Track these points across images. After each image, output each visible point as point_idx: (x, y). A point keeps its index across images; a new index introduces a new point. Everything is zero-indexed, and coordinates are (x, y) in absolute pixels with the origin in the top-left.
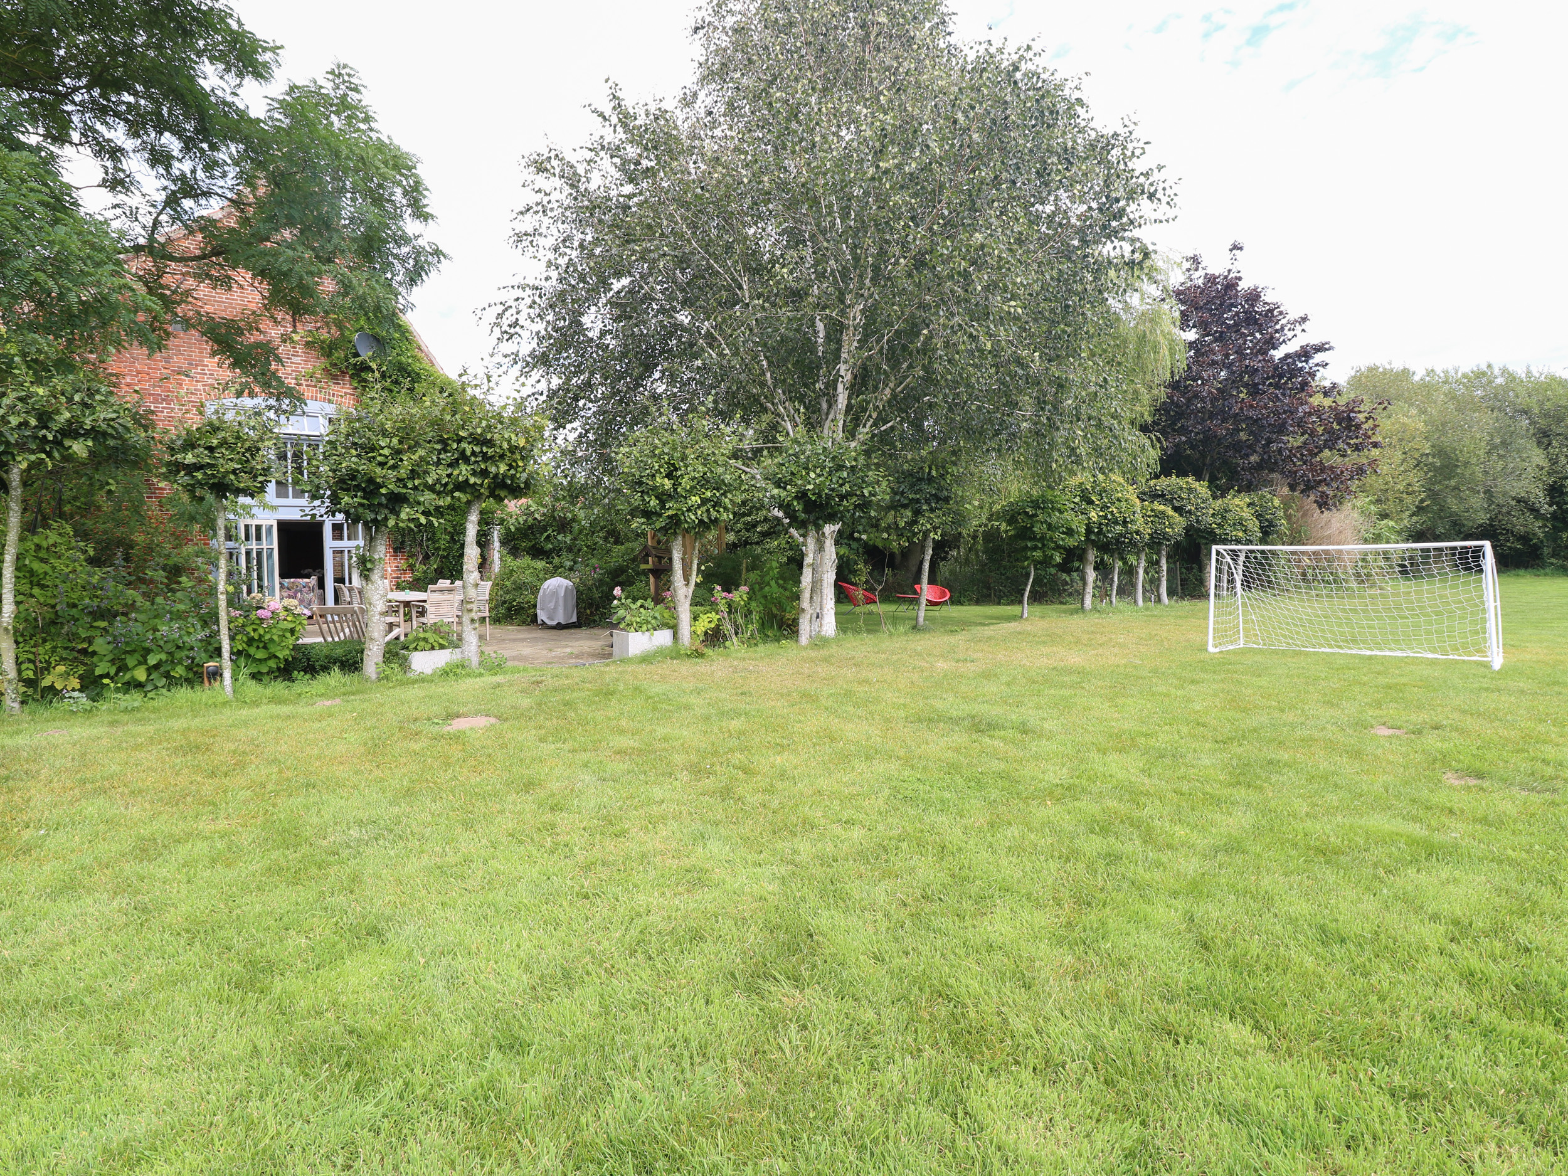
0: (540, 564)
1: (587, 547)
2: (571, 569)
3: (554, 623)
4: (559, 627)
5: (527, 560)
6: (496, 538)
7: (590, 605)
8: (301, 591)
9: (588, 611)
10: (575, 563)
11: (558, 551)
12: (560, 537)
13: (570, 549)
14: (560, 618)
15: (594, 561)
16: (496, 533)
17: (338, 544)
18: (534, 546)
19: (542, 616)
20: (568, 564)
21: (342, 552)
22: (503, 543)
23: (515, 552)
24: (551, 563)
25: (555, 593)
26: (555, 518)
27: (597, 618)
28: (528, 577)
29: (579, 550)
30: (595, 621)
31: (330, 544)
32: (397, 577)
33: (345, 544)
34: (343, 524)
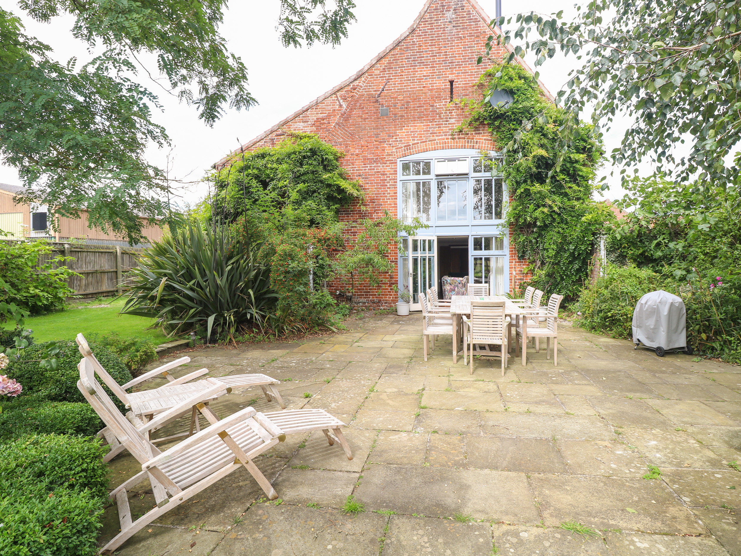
0: (646, 272)
1: (706, 254)
2: (683, 279)
3: (655, 345)
4: (660, 352)
5: (630, 268)
6: (602, 247)
7: (707, 329)
8: (457, 286)
9: (704, 336)
10: (689, 271)
11: (668, 259)
12: (671, 245)
13: (683, 257)
14: (661, 342)
15: (714, 272)
16: (602, 242)
17: (478, 253)
18: (641, 254)
19: (638, 334)
20: (679, 273)
21: (481, 259)
22: (609, 252)
23: (621, 260)
24: (659, 272)
25: (655, 311)
26: (667, 225)
27: (717, 345)
28: (628, 287)
29: (695, 258)
30: (713, 349)
31: (472, 253)
32: (521, 279)
33: (483, 253)
34: (481, 238)
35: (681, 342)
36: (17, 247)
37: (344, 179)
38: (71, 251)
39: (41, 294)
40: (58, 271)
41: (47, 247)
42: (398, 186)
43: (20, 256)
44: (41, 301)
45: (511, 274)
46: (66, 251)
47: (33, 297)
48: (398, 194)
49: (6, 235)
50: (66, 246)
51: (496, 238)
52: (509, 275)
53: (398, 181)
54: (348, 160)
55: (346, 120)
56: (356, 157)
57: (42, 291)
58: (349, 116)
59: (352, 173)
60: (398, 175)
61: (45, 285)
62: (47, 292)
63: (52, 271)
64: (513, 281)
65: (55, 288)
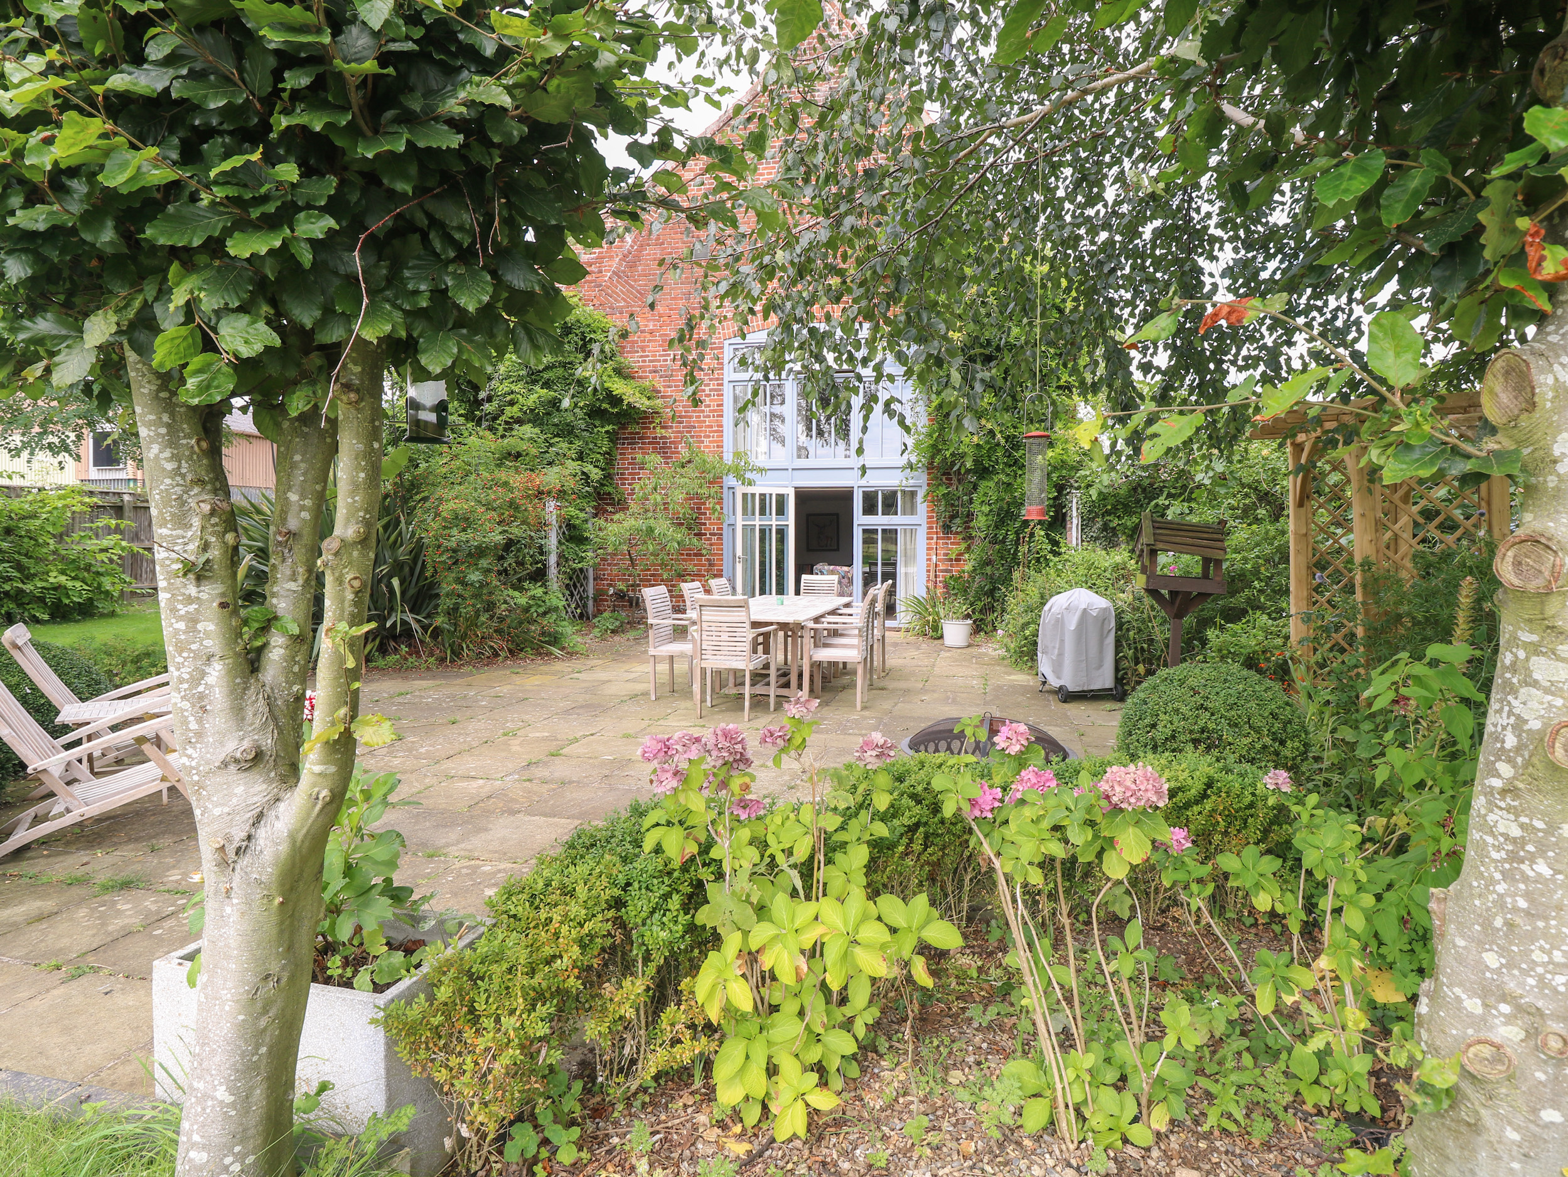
3: (1061, 683)
4: (1063, 694)
6: (1074, 512)
9: (1141, 669)
16: (1074, 502)
17: (871, 520)
21: (875, 531)
22: (1085, 521)
31: (861, 520)
32: (946, 571)
33: (879, 520)
34: (876, 492)
35: (1105, 679)
36: (30, 498)
37: (625, 378)
38: (136, 508)
39: (70, 584)
40: (105, 543)
41: (87, 500)
42: (725, 393)
43: (34, 516)
44: (68, 597)
45: (929, 560)
46: (126, 509)
47: (55, 589)
48: (725, 408)
49: (10, 477)
50: (126, 498)
51: (904, 492)
52: (925, 563)
53: (725, 382)
54: (634, 342)
55: (632, 266)
56: (648, 337)
57: (73, 579)
58: (638, 258)
59: (640, 367)
60: (725, 371)
61: (79, 568)
62: (84, 581)
63: (93, 544)
64: (932, 574)
65: (98, 574)
